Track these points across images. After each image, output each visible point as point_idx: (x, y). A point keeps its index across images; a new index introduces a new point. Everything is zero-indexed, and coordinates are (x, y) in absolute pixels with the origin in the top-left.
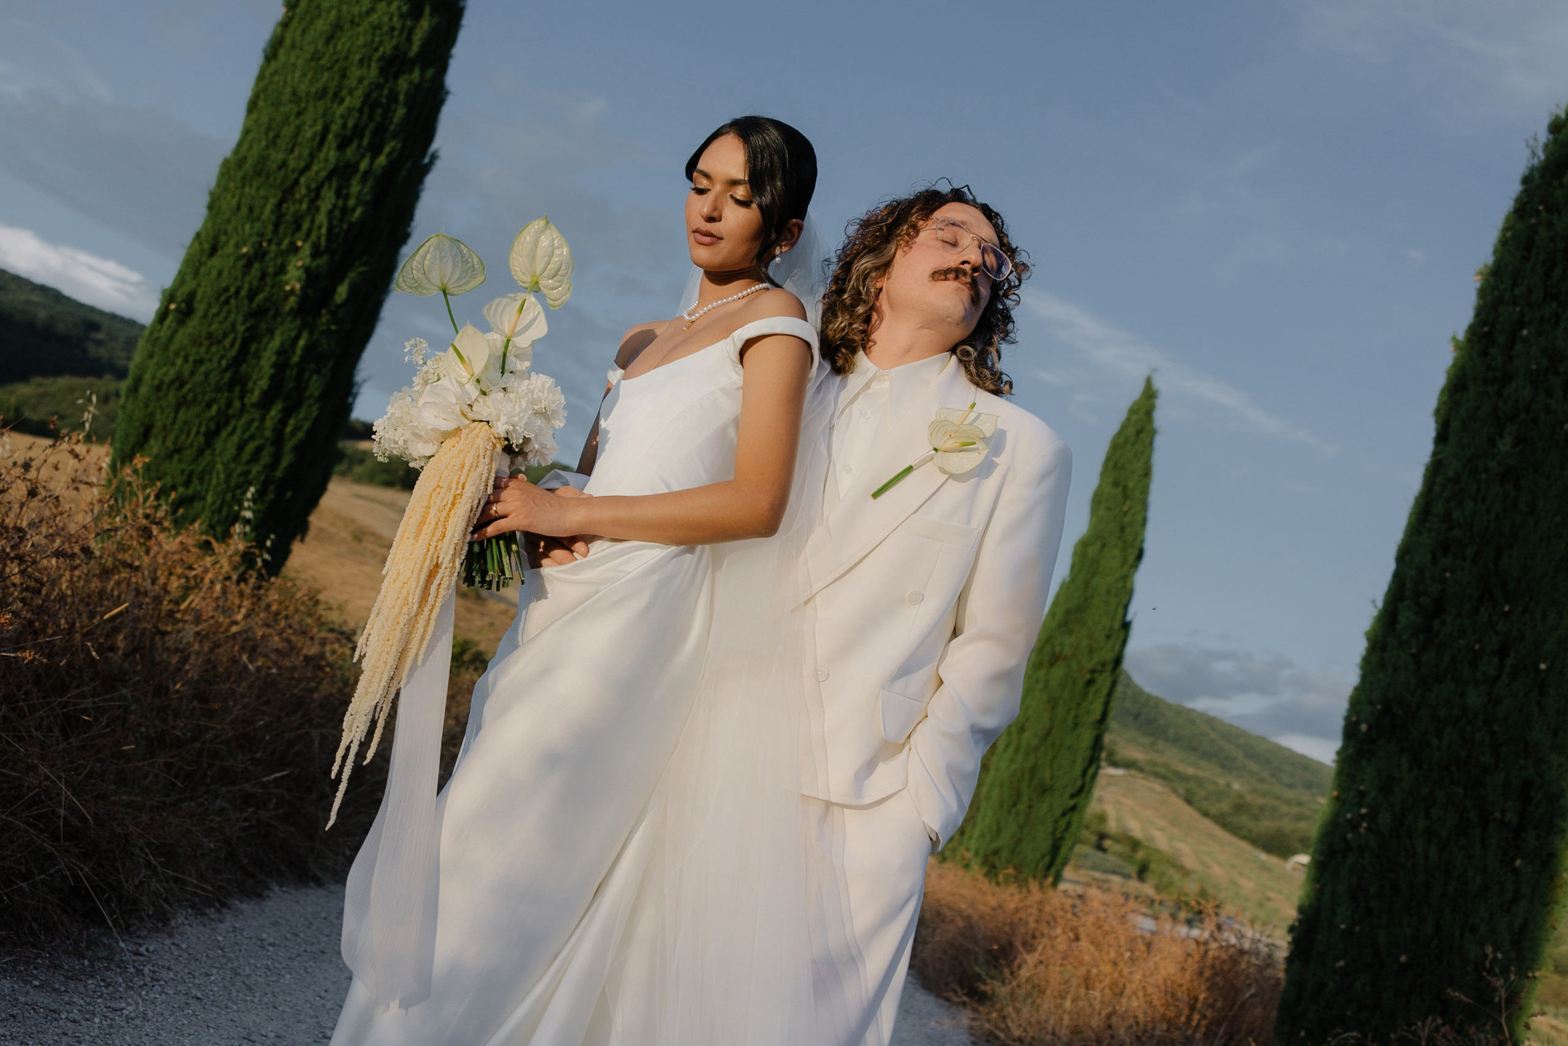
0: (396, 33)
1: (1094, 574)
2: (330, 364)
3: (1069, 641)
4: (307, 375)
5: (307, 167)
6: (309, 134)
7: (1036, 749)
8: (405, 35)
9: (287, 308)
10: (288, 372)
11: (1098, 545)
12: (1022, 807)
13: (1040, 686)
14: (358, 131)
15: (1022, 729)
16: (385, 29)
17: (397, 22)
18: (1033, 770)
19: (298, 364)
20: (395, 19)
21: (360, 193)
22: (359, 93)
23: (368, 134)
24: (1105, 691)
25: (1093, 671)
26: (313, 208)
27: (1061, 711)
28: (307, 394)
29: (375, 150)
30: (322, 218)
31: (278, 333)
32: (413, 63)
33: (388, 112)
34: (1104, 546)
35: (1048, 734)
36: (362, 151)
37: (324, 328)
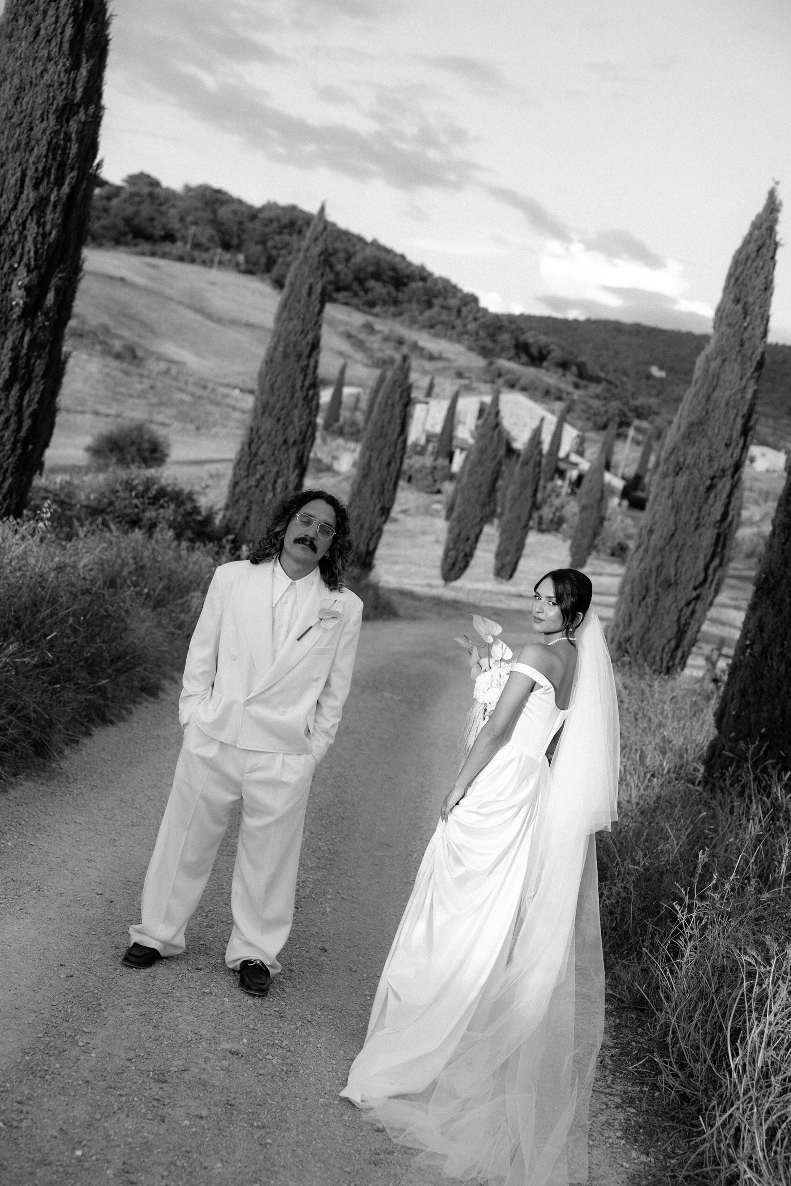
0: (64, 86)
1: (714, 389)
2: (47, 350)
3: (691, 451)
4: (33, 361)
5: (15, 208)
6: (12, 182)
7: (662, 550)
8: (70, 85)
9: (15, 316)
10: (20, 362)
11: (719, 359)
12: (650, 600)
13: (666, 493)
14: (46, 171)
15: (651, 531)
16: (56, 85)
17: (64, 78)
18: (660, 568)
19: (26, 354)
20: (62, 75)
21: (53, 219)
22: (44, 142)
23: (53, 171)
24: (725, 495)
25: (713, 478)
26: (23, 238)
27: (684, 515)
28: (34, 374)
29: (59, 182)
30: (29, 244)
31: (9, 334)
32: (79, 105)
33: (65, 148)
34: (724, 361)
35: (673, 535)
36: (51, 185)
37: (41, 324)
